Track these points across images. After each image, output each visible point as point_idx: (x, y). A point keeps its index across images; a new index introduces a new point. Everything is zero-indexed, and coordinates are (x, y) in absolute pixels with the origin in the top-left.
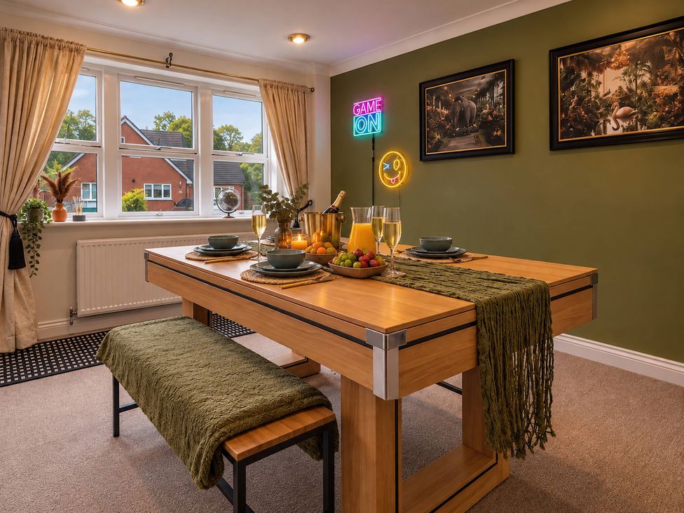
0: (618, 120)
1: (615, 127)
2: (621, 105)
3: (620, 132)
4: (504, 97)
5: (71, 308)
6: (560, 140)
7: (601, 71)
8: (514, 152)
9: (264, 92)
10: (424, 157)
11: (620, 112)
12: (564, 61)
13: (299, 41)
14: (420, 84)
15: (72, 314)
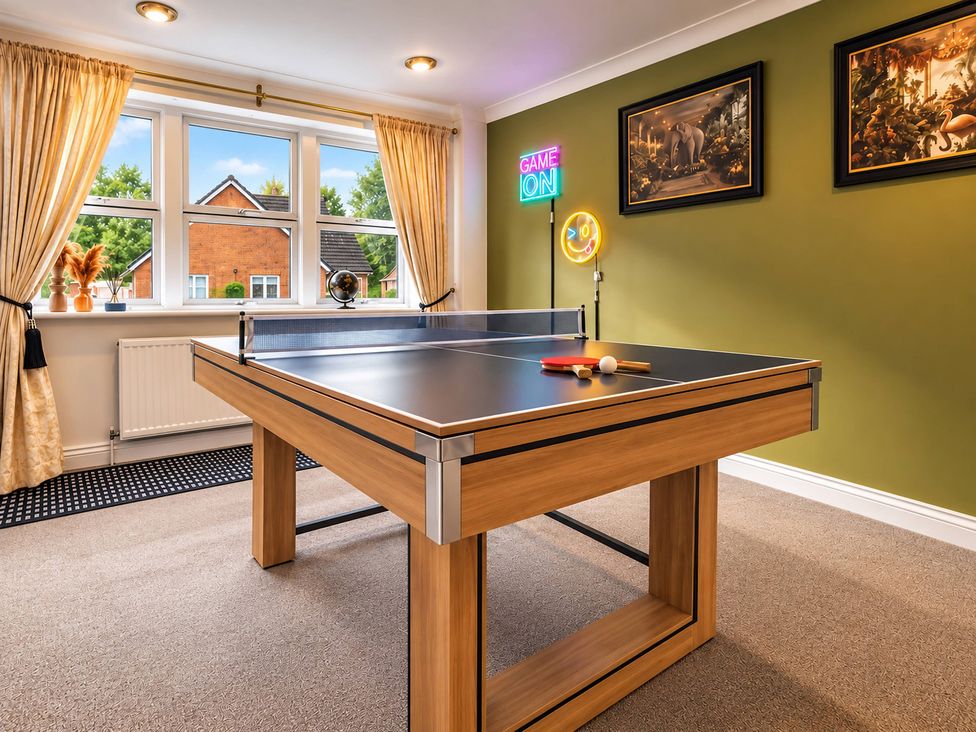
0: (951, 136)
1: (945, 146)
2: (956, 113)
3: (953, 152)
4: (748, 118)
5: (112, 429)
6: (851, 171)
7: (922, 65)
8: (762, 194)
9: (381, 139)
10: (625, 209)
11: (954, 122)
12: (860, 58)
13: (421, 67)
14: (621, 111)
15: (114, 435)
